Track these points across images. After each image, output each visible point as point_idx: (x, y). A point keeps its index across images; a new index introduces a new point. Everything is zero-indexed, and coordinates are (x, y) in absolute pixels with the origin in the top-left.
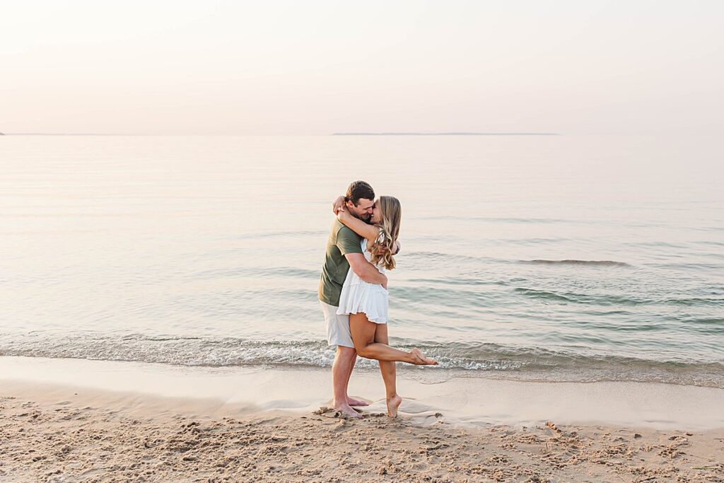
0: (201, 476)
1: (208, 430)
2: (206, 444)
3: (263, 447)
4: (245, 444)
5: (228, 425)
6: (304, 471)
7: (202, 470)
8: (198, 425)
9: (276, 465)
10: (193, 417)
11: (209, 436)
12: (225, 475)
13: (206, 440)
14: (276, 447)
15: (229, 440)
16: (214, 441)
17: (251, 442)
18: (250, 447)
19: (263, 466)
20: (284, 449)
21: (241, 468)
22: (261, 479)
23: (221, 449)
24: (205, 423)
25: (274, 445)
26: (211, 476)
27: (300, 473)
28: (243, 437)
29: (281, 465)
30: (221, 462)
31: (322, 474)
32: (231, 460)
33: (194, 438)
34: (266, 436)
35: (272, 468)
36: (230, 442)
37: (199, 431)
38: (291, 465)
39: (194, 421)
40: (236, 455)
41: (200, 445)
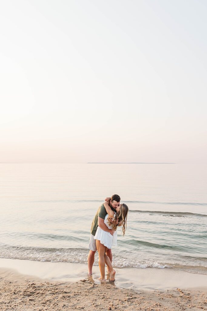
0: (36, 308)
1: (39, 287)
2: (38, 293)
3: (61, 296)
4: (54, 294)
5: (47, 285)
6: (78, 307)
7: (37, 305)
8: (35, 284)
9: (66, 304)
10: (33, 281)
11: (39, 289)
12: (46, 308)
13: (38, 291)
14: (66, 296)
15: (47, 292)
16: (41, 292)
17: (56, 293)
18: (55, 295)
19: (61, 304)
20: (69, 297)
21: (52, 305)
22: (60, 310)
23: (44, 296)
24: (38, 284)
25: (65, 295)
26: (40, 308)
27: (76, 308)
28: (53, 291)
29: (68, 304)
30: (44, 302)
31: (85, 309)
32: (48, 301)
33: (33, 290)
34: (62, 290)
35: (64, 305)
36: (48, 293)
37: (35, 287)
38: (72, 304)
39: (34, 283)
40: (50, 299)
41: (36, 294)
